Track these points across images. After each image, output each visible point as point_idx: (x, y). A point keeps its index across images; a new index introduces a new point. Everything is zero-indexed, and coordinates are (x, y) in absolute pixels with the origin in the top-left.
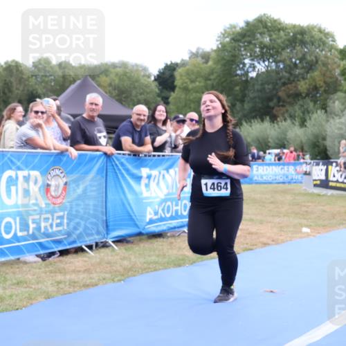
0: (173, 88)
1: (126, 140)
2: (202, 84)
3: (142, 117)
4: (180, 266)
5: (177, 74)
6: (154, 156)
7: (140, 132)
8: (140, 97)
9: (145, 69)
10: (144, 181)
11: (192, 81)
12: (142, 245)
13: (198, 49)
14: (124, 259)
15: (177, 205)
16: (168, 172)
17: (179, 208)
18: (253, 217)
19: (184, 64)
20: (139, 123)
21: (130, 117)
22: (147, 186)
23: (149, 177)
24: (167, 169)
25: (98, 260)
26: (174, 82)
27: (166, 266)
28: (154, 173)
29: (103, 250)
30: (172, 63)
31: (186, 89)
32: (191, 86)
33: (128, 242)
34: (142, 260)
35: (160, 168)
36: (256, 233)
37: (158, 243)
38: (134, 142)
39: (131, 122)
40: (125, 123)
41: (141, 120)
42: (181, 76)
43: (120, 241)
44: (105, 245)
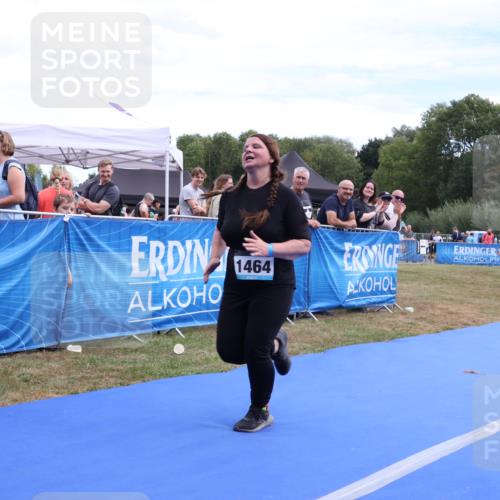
0: (376, 165)
1: (331, 214)
2: (405, 162)
3: (349, 191)
4: (379, 341)
5: (381, 152)
6: (358, 231)
7: (345, 207)
8: (342, 173)
9: (349, 145)
10: (347, 255)
11: (396, 159)
12: (341, 318)
13: (403, 127)
14: (324, 330)
15: (378, 281)
16: (371, 247)
17: (380, 284)
18: (453, 297)
19: (388, 141)
20: (345, 197)
21: (336, 191)
22: (349, 260)
23: (352, 252)
24: (370, 246)
25: (299, 330)
26: (377, 159)
27: (366, 340)
28: (357, 247)
29: (303, 321)
30: (376, 140)
31: (389, 167)
32: (394, 165)
33: (328, 314)
34: (342, 333)
35: (363, 244)
36: (457, 313)
37: (357, 317)
38: (338, 216)
39: (337, 197)
40: (331, 197)
41: (348, 194)
42: (385, 153)
43: (320, 312)
44: (306, 316)
